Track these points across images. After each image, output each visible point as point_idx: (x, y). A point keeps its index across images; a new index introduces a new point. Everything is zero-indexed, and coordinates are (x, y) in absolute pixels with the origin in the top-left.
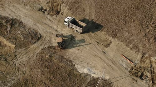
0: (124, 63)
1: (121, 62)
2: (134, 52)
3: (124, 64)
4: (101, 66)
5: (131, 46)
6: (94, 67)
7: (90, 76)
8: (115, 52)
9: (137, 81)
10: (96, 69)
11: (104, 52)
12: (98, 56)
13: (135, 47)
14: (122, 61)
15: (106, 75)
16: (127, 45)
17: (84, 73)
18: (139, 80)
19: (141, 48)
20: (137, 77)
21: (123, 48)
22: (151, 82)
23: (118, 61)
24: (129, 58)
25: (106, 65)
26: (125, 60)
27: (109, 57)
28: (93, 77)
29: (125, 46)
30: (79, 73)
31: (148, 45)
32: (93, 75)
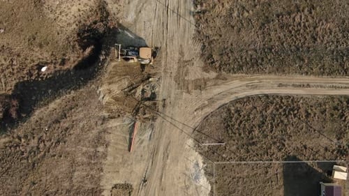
0: (143, 138)
1: (145, 143)
2: (111, 135)
3: (146, 135)
4: (177, 165)
5: (101, 149)
6: (186, 175)
7: (207, 167)
8: (132, 164)
9: (164, 100)
10: (187, 169)
11: (145, 181)
12: (160, 185)
13: (99, 140)
14: (142, 143)
15: (187, 147)
16: (105, 156)
17: (208, 179)
18: (159, 98)
19: (95, 132)
20: (155, 104)
21: (115, 158)
22: (150, 79)
23: (146, 149)
24: (128, 137)
25: (169, 161)
26: (137, 139)
27: (150, 168)
28: (204, 163)
29: (108, 158)
30: (212, 188)
31: (81, 124)
32: (201, 165)
